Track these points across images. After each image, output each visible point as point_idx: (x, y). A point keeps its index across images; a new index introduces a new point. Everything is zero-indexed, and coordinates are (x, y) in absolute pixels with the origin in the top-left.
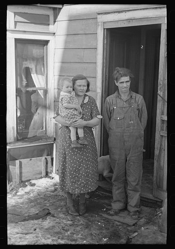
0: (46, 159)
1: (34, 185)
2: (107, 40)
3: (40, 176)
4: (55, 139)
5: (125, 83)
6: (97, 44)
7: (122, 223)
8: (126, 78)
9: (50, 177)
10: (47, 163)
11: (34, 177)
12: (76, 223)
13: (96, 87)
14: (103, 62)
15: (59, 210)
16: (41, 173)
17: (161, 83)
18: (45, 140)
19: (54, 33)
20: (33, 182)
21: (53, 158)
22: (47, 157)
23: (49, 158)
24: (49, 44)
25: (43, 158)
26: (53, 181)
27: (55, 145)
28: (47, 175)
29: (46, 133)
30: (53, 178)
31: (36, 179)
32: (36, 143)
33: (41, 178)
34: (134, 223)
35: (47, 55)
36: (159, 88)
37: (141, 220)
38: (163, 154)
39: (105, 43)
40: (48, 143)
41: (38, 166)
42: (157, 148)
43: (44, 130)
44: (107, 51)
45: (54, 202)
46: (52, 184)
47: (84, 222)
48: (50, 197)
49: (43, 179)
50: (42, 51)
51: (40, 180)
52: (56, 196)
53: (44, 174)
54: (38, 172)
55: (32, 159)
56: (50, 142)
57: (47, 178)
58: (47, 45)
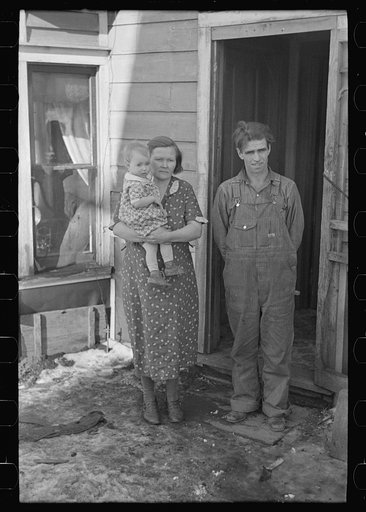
0: (95, 310)
1: (71, 363)
2: (218, 65)
3: (83, 345)
4: (113, 270)
5: (256, 154)
6: (198, 74)
7: (251, 439)
8: (259, 142)
9: (104, 348)
10: (97, 319)
11: (72, 347)
12: (157, 441)
13: (197, 163)
14: (211, 111)
15: (123, 413)
16: (86, 340)
17: (331, 153)
18: (93, 273)
19: (109, 51)
20: (69, 357)
21: (110, 309)
22: (97, 307)
23: (101, 309)
24: (100, 74)
25: (90, 309)
26: (111, 355)
27: (113, 282)
28: (98, 343)
29: (94, 258)
30: (109, 350)
31: (76, 351)
32: (74, 279)
33: (86, 349)
34: (277, 439)
35: (94, 97)
36: (326, 163)
37: (290, 434)
38: (334, 300)
39: (215, 70)
40: (99, 278)
41: (79, 326)
42: (323, 286)
43: (91, 251)
44: (218, 88)
45: (113, 399)
46: (107, 361)
47: (173, 437)
48: (104, 387)
49: (90, 351)
50: (84, 87)
51: (85, 353)
52: (118, 385)
53: (91, 341)
54: (80, 338)
55: (67, 310)
56: (103, 275)
57: (97, 350)
58: (95, 75)
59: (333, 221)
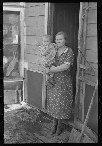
1: (8, 108)
10: (18, 94)
16: (14, 101)
17: (80, 40)
18: (17, 79)
19: (24, 6)
20: (8, 106)
21: (23, 91)
22: (18, 90)
23: (20, 91)
24: (21, 14)
25: (16, 91)
26: (21, 106)
27: (24, 82)
28: (18, 102)
29: (19, 74)
30: (21, 104)
31: (11, 104)
32: (11, 80)
35: (19, 21)
36: (78, 43)
39: (49, 11)
41: (12, 96)
42: (77, 89)
43: (18, 72)
45: (11, 121)
46: (19, 108)
47: (18, 138)
48: (11, 117)
49: (15, 104)
50: (17, 18)
52: (16, 117)
53: (16, 101)
54: (12, 100)
55: (8, 91)
56: (21, 80)
57: (18, 104)
58: (19, 14)
59: (80, 65)
